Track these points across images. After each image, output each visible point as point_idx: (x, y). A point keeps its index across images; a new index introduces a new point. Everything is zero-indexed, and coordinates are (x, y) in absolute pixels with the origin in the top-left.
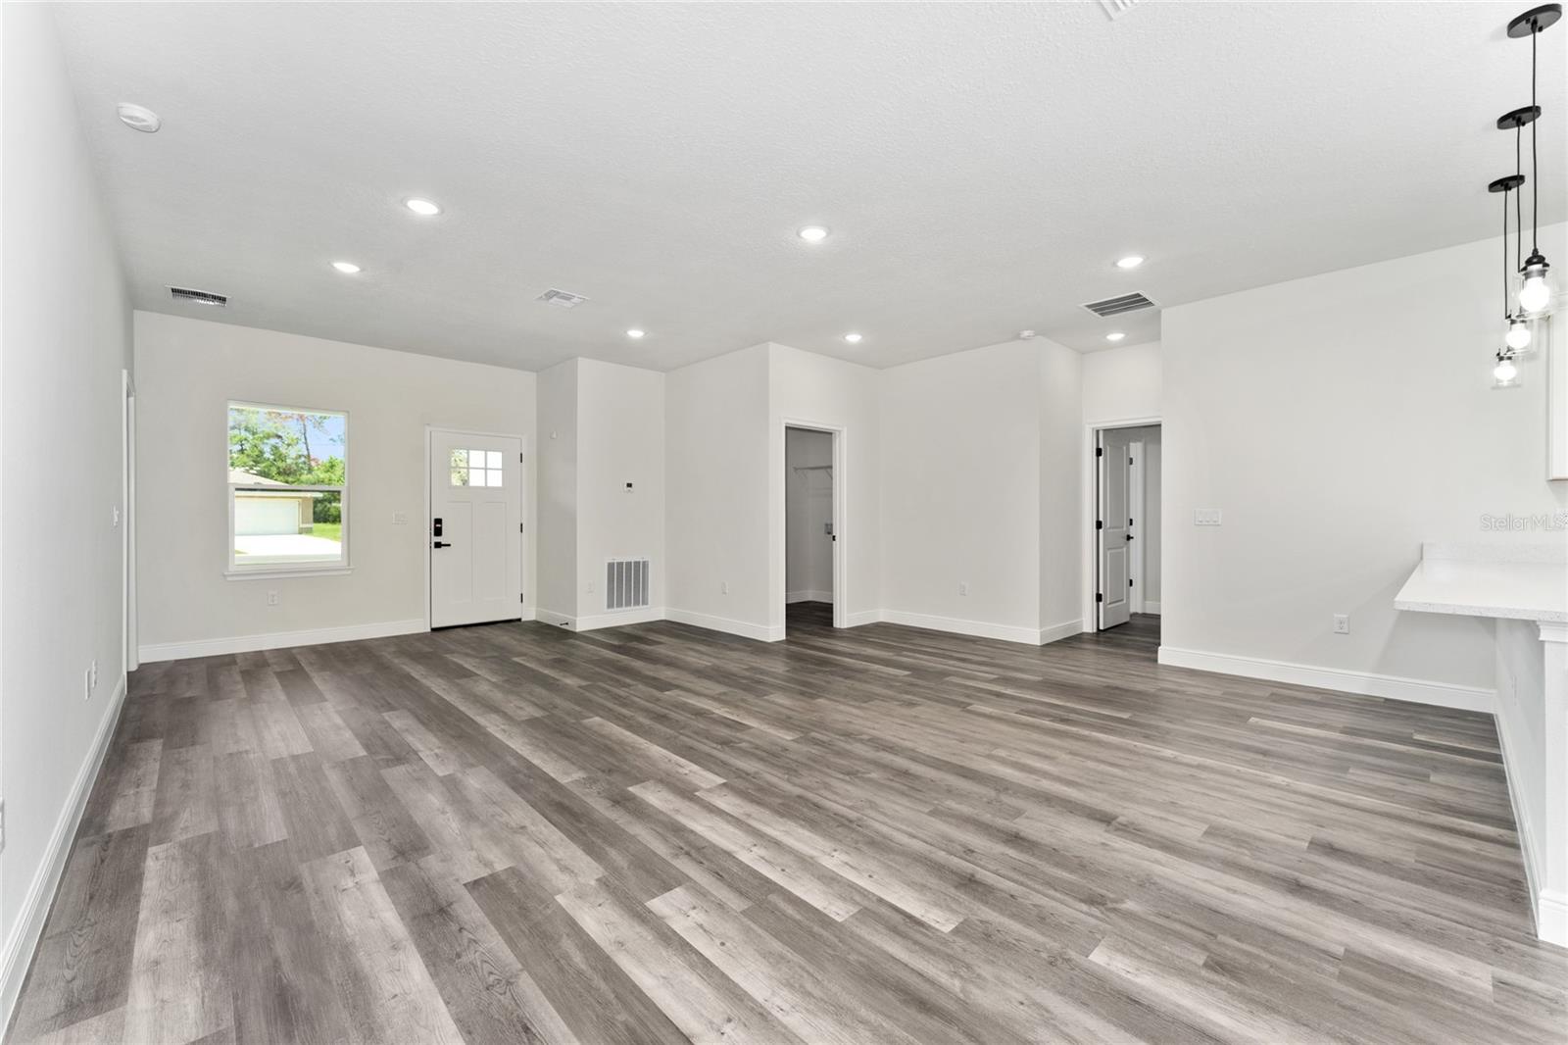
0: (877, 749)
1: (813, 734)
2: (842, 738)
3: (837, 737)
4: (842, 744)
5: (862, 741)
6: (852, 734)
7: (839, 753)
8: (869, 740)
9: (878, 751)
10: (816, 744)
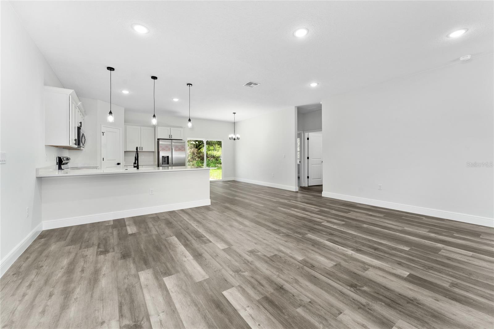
0: (279, 230)
1: (301, 236)
2: (290, 234)
3: (291, 235)
4: (290, 232)
5: (283, 233)
6: (286, 236)
7: (292, 229)
8: (280, 233)
9: (279, 229)
10: (299, 232)
